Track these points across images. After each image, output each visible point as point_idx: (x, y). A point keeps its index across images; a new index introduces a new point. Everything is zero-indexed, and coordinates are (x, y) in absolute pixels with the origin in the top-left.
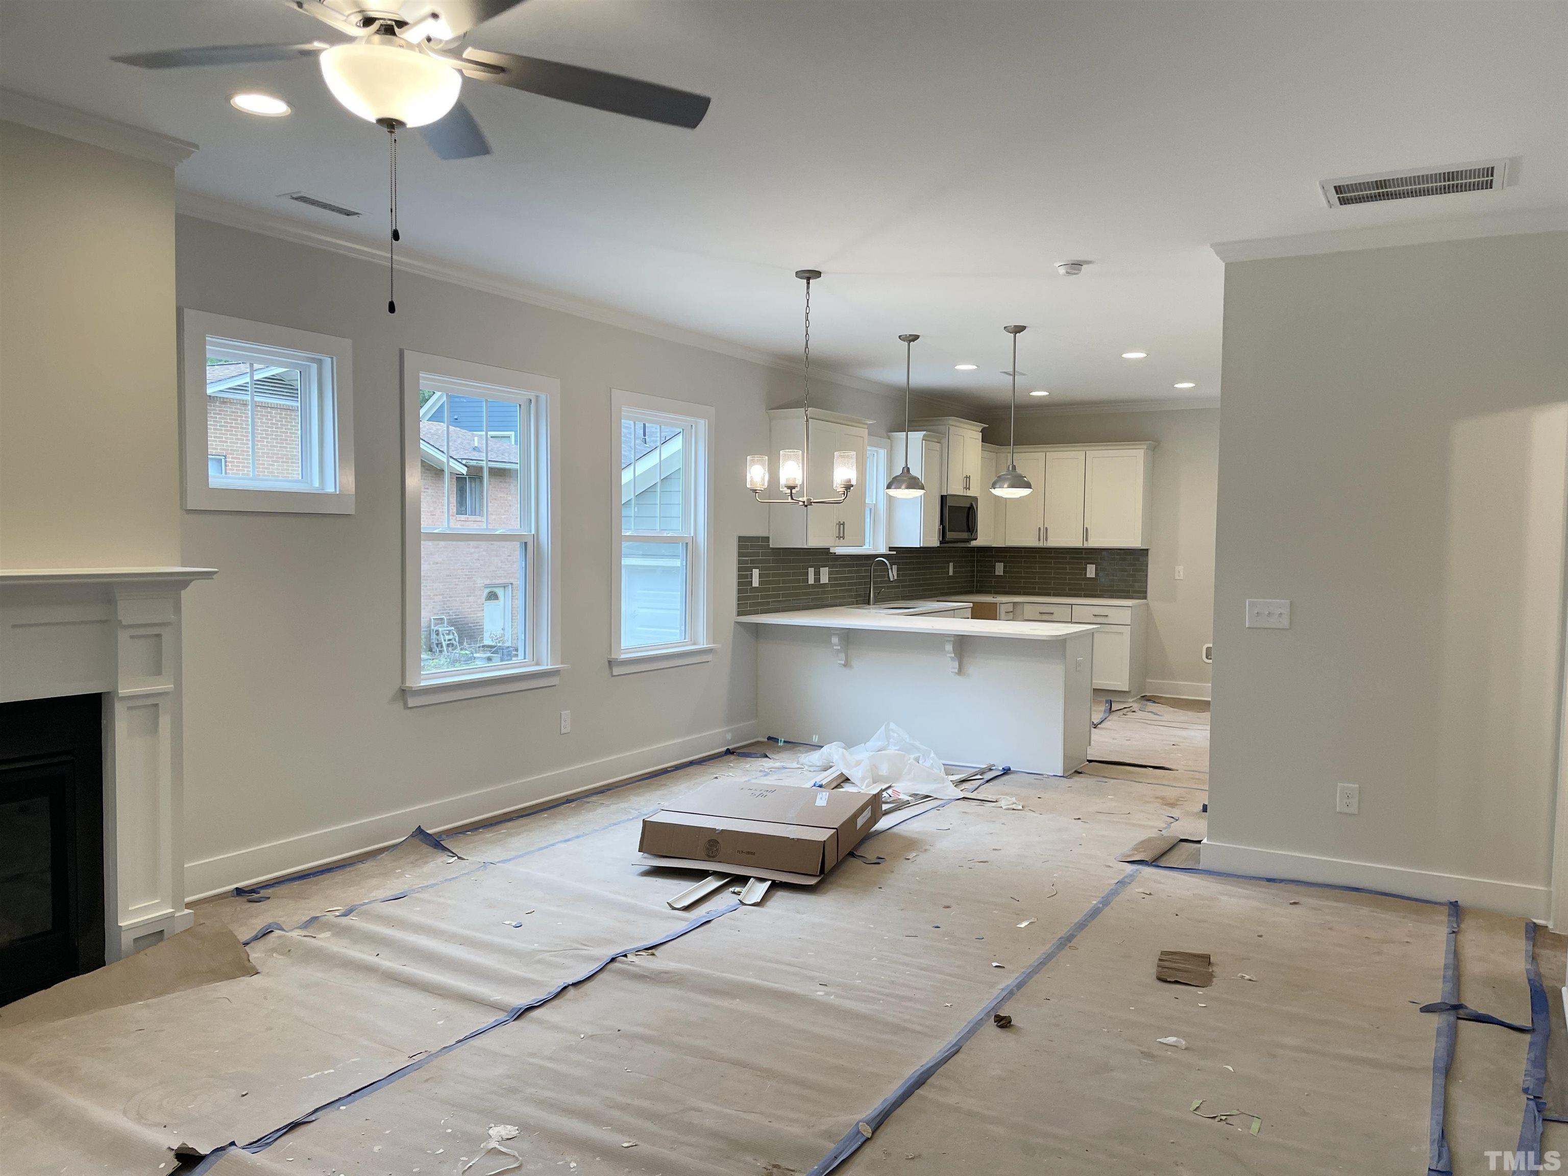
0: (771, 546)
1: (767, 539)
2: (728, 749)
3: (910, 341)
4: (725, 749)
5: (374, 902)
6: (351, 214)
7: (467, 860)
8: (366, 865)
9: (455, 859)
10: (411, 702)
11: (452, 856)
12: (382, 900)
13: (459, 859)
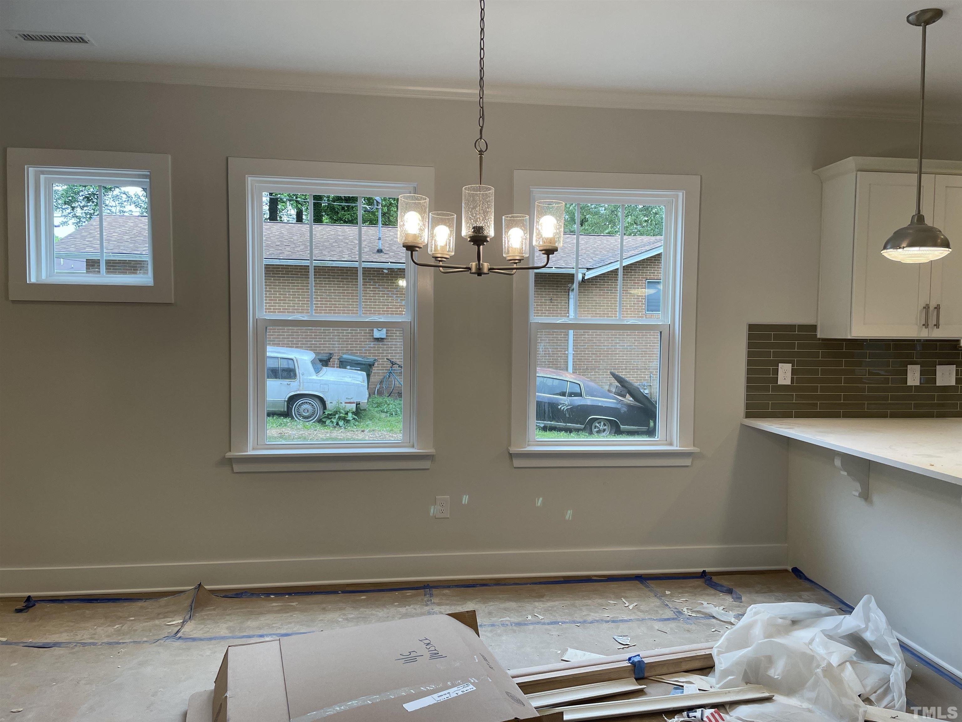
0: (818, 336)
1: (814, 328)
2: (704, 571)
3: (927, 22)
4: (701, 570)
5: (22, 645)
6: (81, 40)
7: (180, 627)
8: (140, 604)
9: (182, 621)
10: (236, 468)
11: (188, 617)
12: (31, 645)
13: (183, 622)
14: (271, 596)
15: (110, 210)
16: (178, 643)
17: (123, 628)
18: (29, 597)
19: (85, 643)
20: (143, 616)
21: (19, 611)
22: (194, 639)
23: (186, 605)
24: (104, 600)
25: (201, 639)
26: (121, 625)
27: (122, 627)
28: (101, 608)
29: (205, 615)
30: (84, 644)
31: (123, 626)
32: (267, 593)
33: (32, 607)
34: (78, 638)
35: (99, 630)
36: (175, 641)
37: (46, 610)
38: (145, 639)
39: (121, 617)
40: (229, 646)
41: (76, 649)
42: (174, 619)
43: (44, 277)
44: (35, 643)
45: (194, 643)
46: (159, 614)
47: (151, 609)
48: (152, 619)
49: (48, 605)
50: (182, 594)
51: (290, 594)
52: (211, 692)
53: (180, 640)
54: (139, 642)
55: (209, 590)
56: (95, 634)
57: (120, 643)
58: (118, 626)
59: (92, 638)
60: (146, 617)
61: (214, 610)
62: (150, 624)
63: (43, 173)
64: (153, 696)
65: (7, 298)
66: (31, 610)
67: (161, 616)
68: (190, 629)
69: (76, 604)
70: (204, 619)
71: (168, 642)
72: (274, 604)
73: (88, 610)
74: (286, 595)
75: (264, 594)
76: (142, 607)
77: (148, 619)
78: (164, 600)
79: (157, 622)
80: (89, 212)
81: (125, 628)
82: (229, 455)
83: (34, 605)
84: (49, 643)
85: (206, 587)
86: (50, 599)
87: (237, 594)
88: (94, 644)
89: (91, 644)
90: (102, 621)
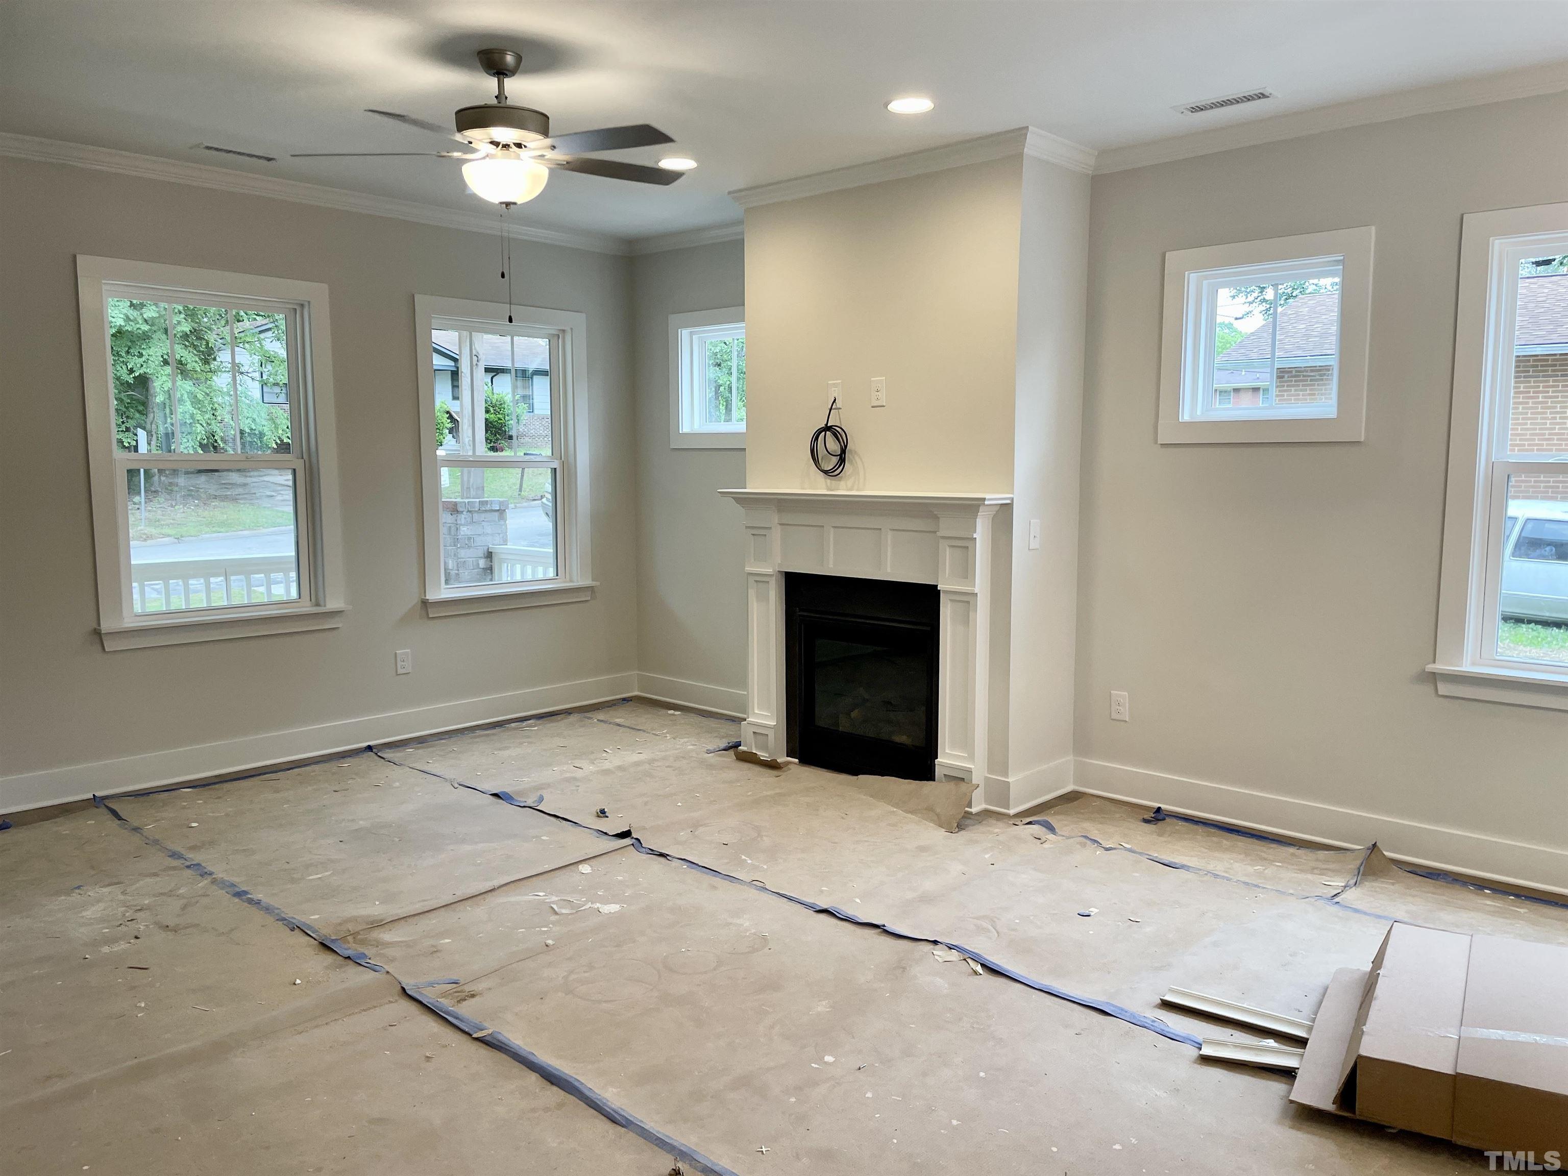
5: (1148, 857)
6: (1262, 96)
7: (1340, 891)
8: (1292, 850)
9: (1343, 884)
10: (1443, 689)
11: (1352, 882)
12: (1155, 859)
13: (1345, 887)
14: (1486, 891)
15: (1316, 285)
16: (1334, 909)
17: (1266, 871)
18: (1159, 808)
19: (1218, 875)
20: (1293, 865)
21: (1146, 821)
22: (1356, 911)
23: (1352, 866)
24: (1246, 833)
25: (1365, 913)
26: (1264, 868)
27: (1264, 870)
28: (1242, 842)
29: (1379, 887)
30: (1216, 876)
31: (1266, 869)
32: (1480, 885)
33: (1161, 820)
34: (1210, 867)
35: (1237, 866)
36: (1330, 905)
37: (1177, 828)
38: (1291, 891)
39: (1265, 859)
40: (1395, 921)
41: (1205, 878)
42: (1332, 879)
43: (1199, 413)
44: (1161, 859)
45: (1357, 915)
46: (1314, 868)
47: (1305, 860)
48: (1302, 871)
49: (1180, 823)
50: (1349, 853)
51: (1517, 896)
52: (1365, 974)
53: (1336, 906)
54: (1283, 893)
55: (1390, 859)
56: (1230, 869)
57: (1259, 887)
58: (1261, 867)
59: (1226, 872)
60: (1296, 867)
61: (1393, 884)
62: (1301, 876)
63: (1206, 278)
64: (1291, 955)
65: (1156, 442)
66: (1160, 823)
67: (1316, 871)
68: (1352, 896)
69: (1213, 830)
70: (1376, 891)
71: (1321, 903)
72: (1489, 902)
73: (1228, 840)
74: (1510, 896)
75: (1476, 885)
76: (1293, 854)
77: (1296, 869)
78: (1322, 854)
79: (1310, 877)
80: (1286, 291)
81: (1268, 872)
82: (1430, 667)
83: (1164, 819)
84: (1176, 863)
85: (1386, 853)
86: (1183, 816)
87: (1431, 874)
88: (1228, 879)
89: (1223, 877)
90: (1242, 856)
